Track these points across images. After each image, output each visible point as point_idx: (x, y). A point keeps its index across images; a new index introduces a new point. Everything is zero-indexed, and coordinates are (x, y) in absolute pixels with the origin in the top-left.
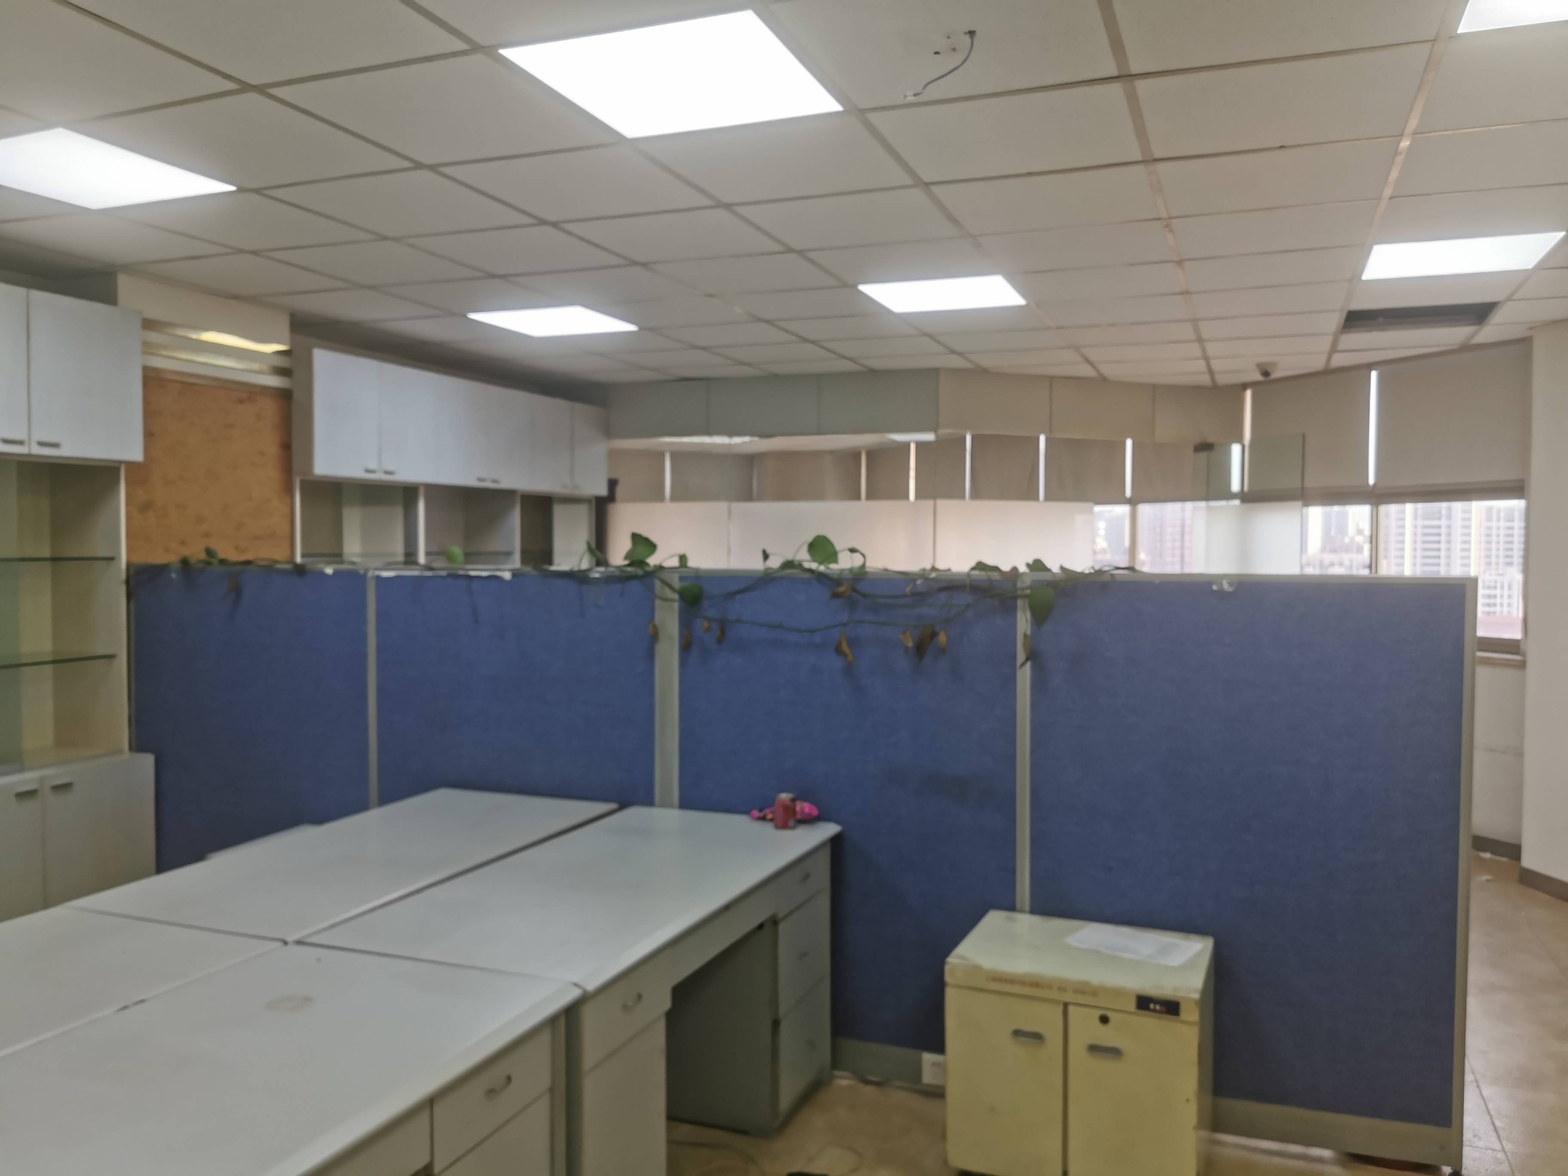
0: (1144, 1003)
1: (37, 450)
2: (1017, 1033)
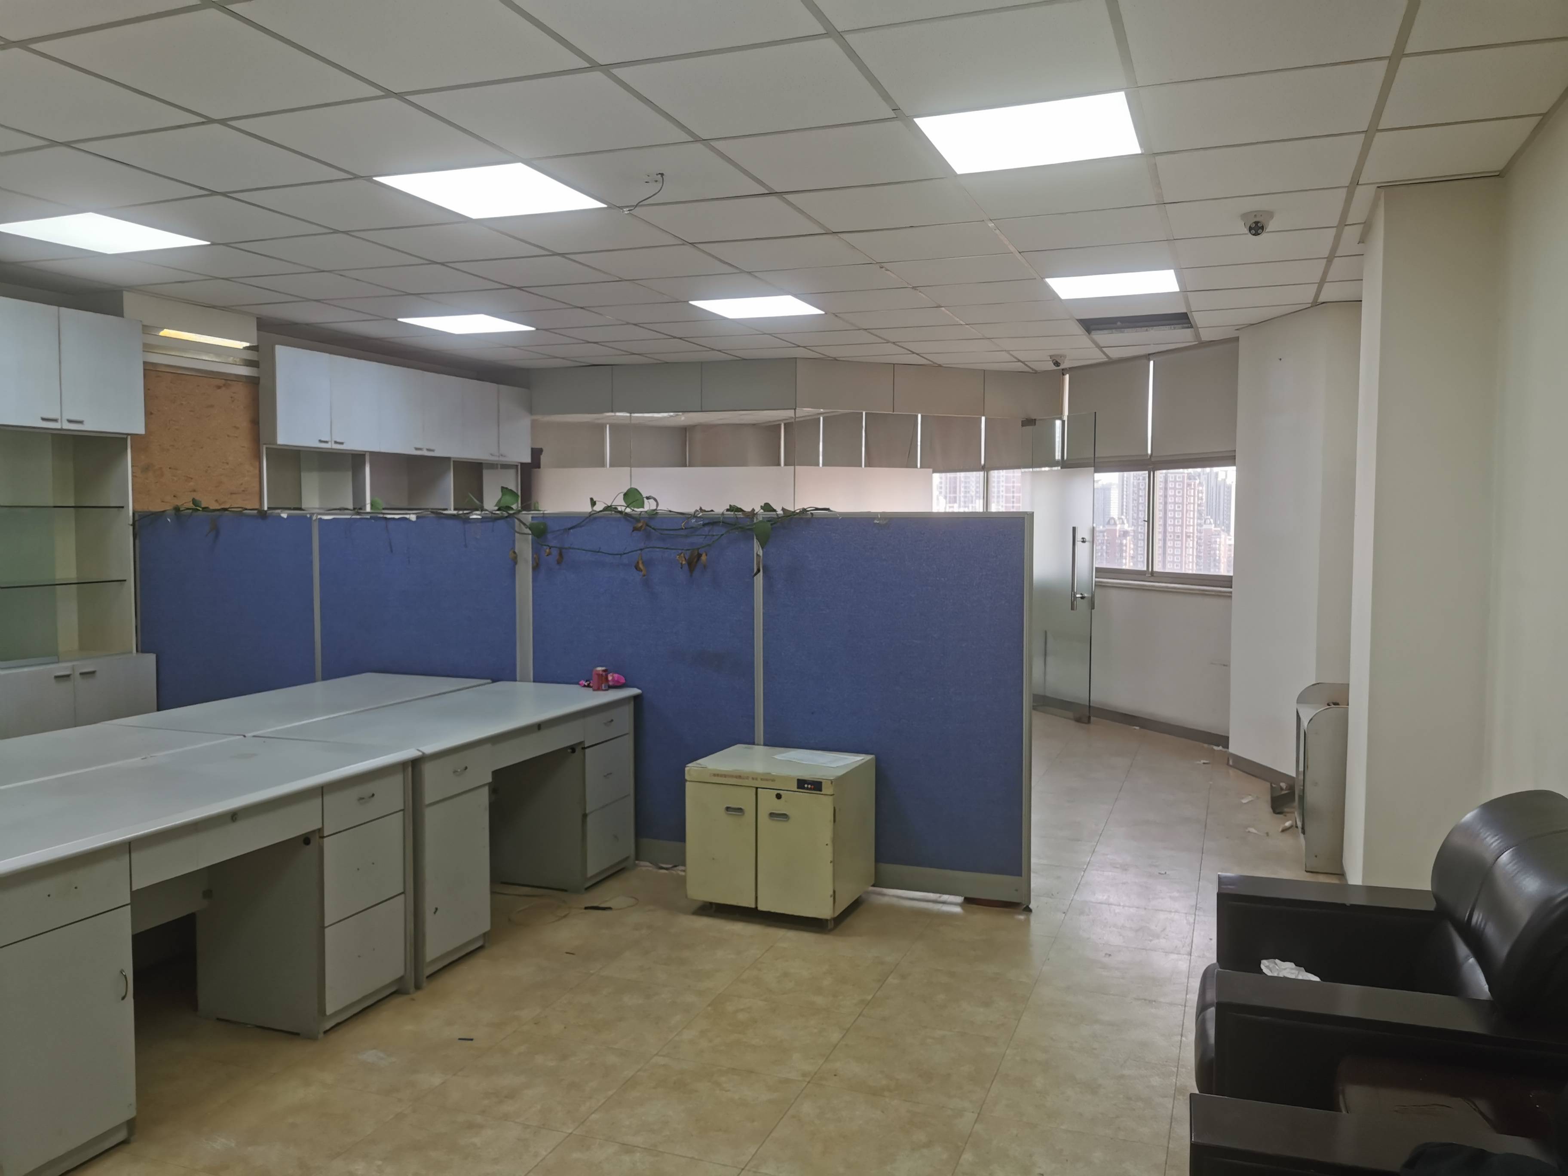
0: (802, 784)
1: (67, 426)
2: (728, 809)
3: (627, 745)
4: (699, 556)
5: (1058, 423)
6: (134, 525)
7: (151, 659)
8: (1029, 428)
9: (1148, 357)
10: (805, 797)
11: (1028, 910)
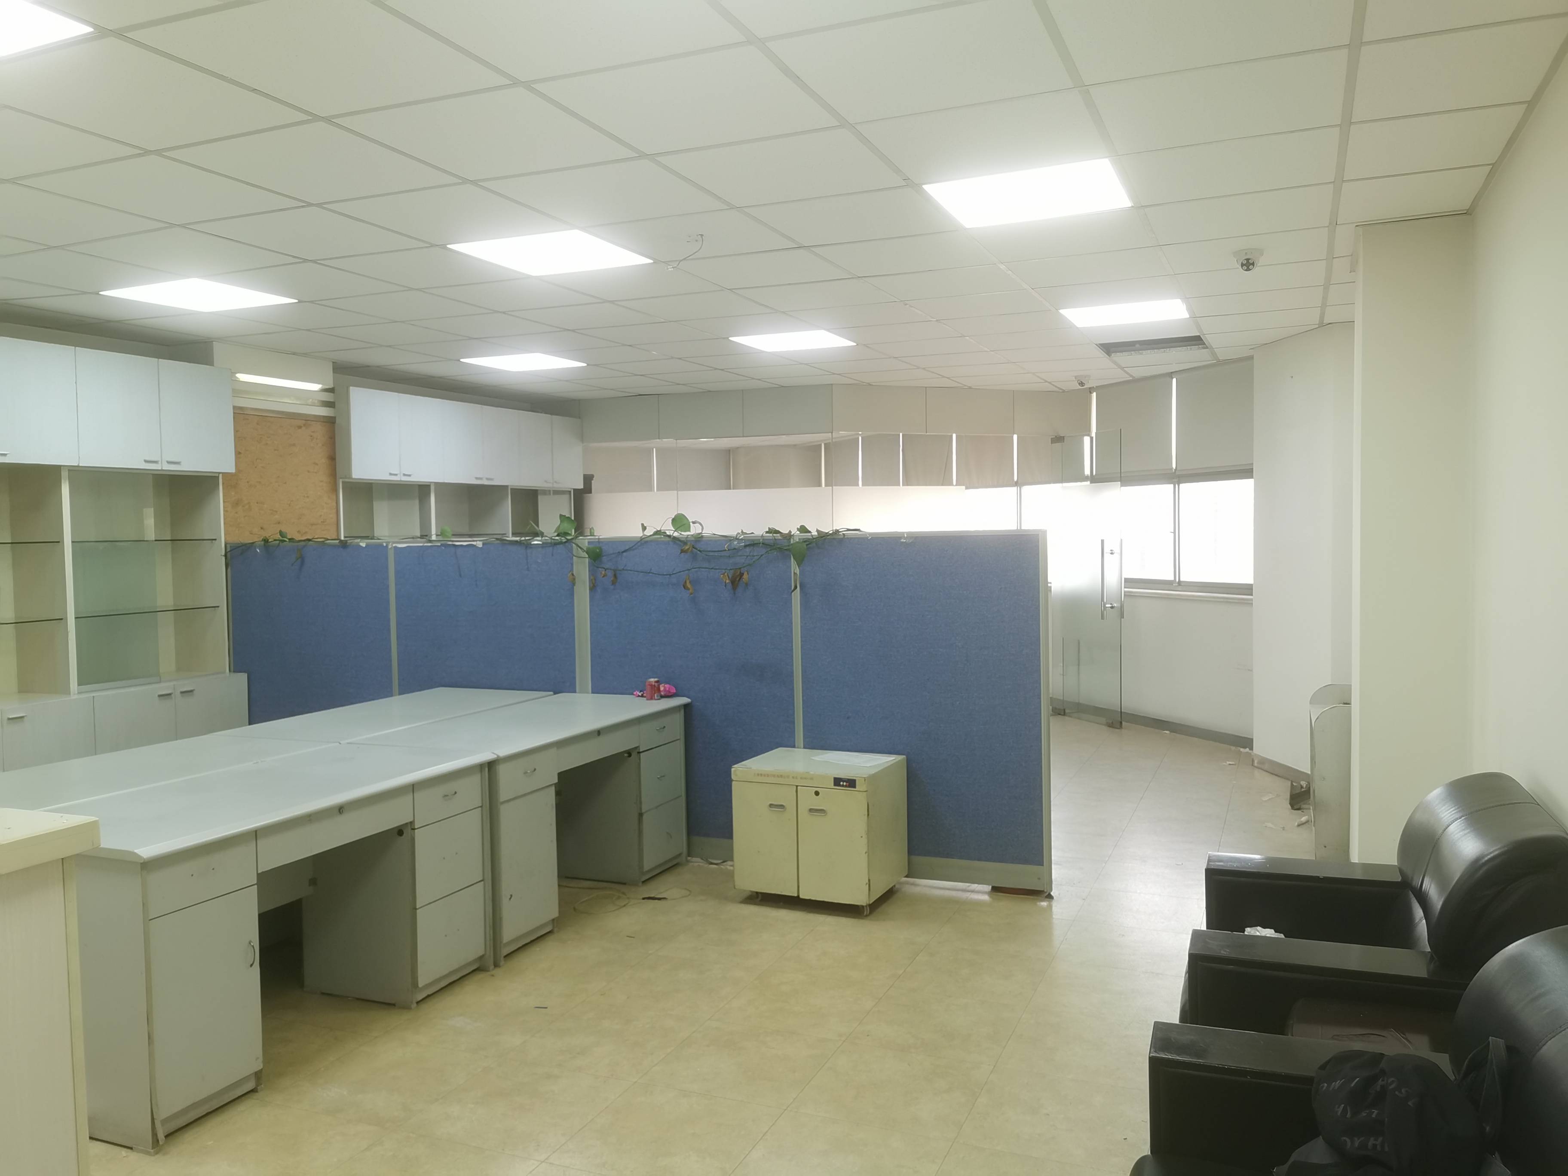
0: (837, 782)
2: (771, 805)
3: (678, 750)
4: (742, 575)
5: (1087, 440)
6: (226, 556)
7: (243, 677)
8: (1057, 445)
9: (1171, 375)
10: (842, 793)
11: (1050, 897)
